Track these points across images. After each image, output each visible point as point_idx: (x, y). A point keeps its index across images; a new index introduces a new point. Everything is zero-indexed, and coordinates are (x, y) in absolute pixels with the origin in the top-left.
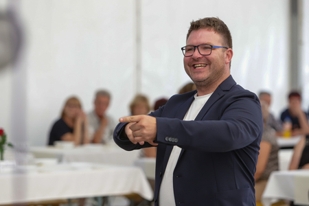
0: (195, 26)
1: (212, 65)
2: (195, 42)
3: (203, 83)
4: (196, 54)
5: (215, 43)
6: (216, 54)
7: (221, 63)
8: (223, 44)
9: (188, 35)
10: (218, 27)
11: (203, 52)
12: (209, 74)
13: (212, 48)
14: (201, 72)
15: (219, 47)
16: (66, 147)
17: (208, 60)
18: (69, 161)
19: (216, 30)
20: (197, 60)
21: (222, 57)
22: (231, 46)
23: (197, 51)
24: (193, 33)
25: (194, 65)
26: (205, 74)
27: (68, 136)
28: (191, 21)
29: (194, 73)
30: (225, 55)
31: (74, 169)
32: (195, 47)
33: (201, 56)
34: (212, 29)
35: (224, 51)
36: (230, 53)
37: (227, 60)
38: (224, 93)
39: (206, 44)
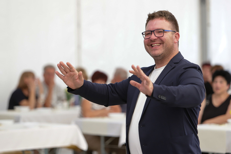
0: (151, 17)
1: (164, 44)
2: (151, 28)
3: (159, 58)
4: (153, 37)
5: (166, 28)
6: (167, 36)
7: (171, 43)
8: (172, 29)
9: (146, 24)
10: (168, 17)
11: (157, 35)
12: (163, 50)
13: (164, 31)
14: (157, 50)
15: (169, 31)
16: (23, 111)
17: (162, 40)
18: (24, 121)
19: (166, 19)
20: (154, 41)
21: (172, 38)
22: (178, 31)
23: (153, 34)
24: (150, 22)
25: (151, 45)
26: (160, 51)
27: (24, 102)
28: (148, 13)
29: (152, 50)
30: (174, 37)
31: (26, 127)
32: (152, 31)
33: (156, 38)
34: (164, 18)
35: (173, 34)
36: (177, 36)
37: (176, 41)
38: (175, 65)
39: (160, 29)
